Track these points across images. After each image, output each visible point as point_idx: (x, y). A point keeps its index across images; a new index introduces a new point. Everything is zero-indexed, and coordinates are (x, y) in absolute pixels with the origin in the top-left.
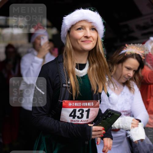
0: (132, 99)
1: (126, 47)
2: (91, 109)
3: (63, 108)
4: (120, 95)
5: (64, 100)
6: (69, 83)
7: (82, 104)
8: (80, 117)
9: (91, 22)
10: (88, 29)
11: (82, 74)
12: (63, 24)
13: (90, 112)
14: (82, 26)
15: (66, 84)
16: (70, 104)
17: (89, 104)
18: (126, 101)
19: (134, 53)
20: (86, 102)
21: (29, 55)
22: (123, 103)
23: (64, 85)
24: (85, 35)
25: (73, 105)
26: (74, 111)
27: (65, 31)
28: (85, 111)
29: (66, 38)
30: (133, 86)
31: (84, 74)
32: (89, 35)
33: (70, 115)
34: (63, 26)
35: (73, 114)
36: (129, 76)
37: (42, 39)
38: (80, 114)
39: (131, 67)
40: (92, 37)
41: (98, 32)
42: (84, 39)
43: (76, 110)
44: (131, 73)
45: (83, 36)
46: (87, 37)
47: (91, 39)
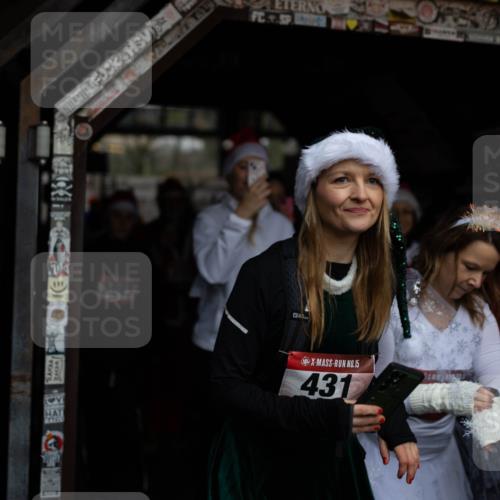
0: (478, 341)
1: (471, 212)
2: (354, 375)
3: (287, 370)
4: (447, 331)
5: (292, 350)
6: (307, 310)
7: (333, 362)
8: (327, 391)
9: (369, 165)
10: (360, 181)
11: (339, 289)
12: (301, 166)
13: (352, 383)
14: (346, 174)
15: (299, 312)
16: (305, 362)
17: (350, 364)
18: (461, 346)
19: (489, 229)
20: (342, 359)
21: (217, 207)
22: (452, 351)
23: (296, 315)
24: (354, 196)
25: (313, 364)
26: (315, 378)
27: (306, 184)
28: (339, 379)
29: (306, 201)
30: (482, 308)
31: (344, 290)
32: (362, 196)
33: (304, 387)
34: (300, 171)
35: (309, 385)
36: (472, 285)
37: (250, 169)
38: (328, 385)
39: (479, 263)
40: (370, 200)
41: (386, 187)
42: (350, 205)
43: (318, 375)
44: (477, 279)
45: (349, 197)
46: (357, 201)
47: (367, 205)
